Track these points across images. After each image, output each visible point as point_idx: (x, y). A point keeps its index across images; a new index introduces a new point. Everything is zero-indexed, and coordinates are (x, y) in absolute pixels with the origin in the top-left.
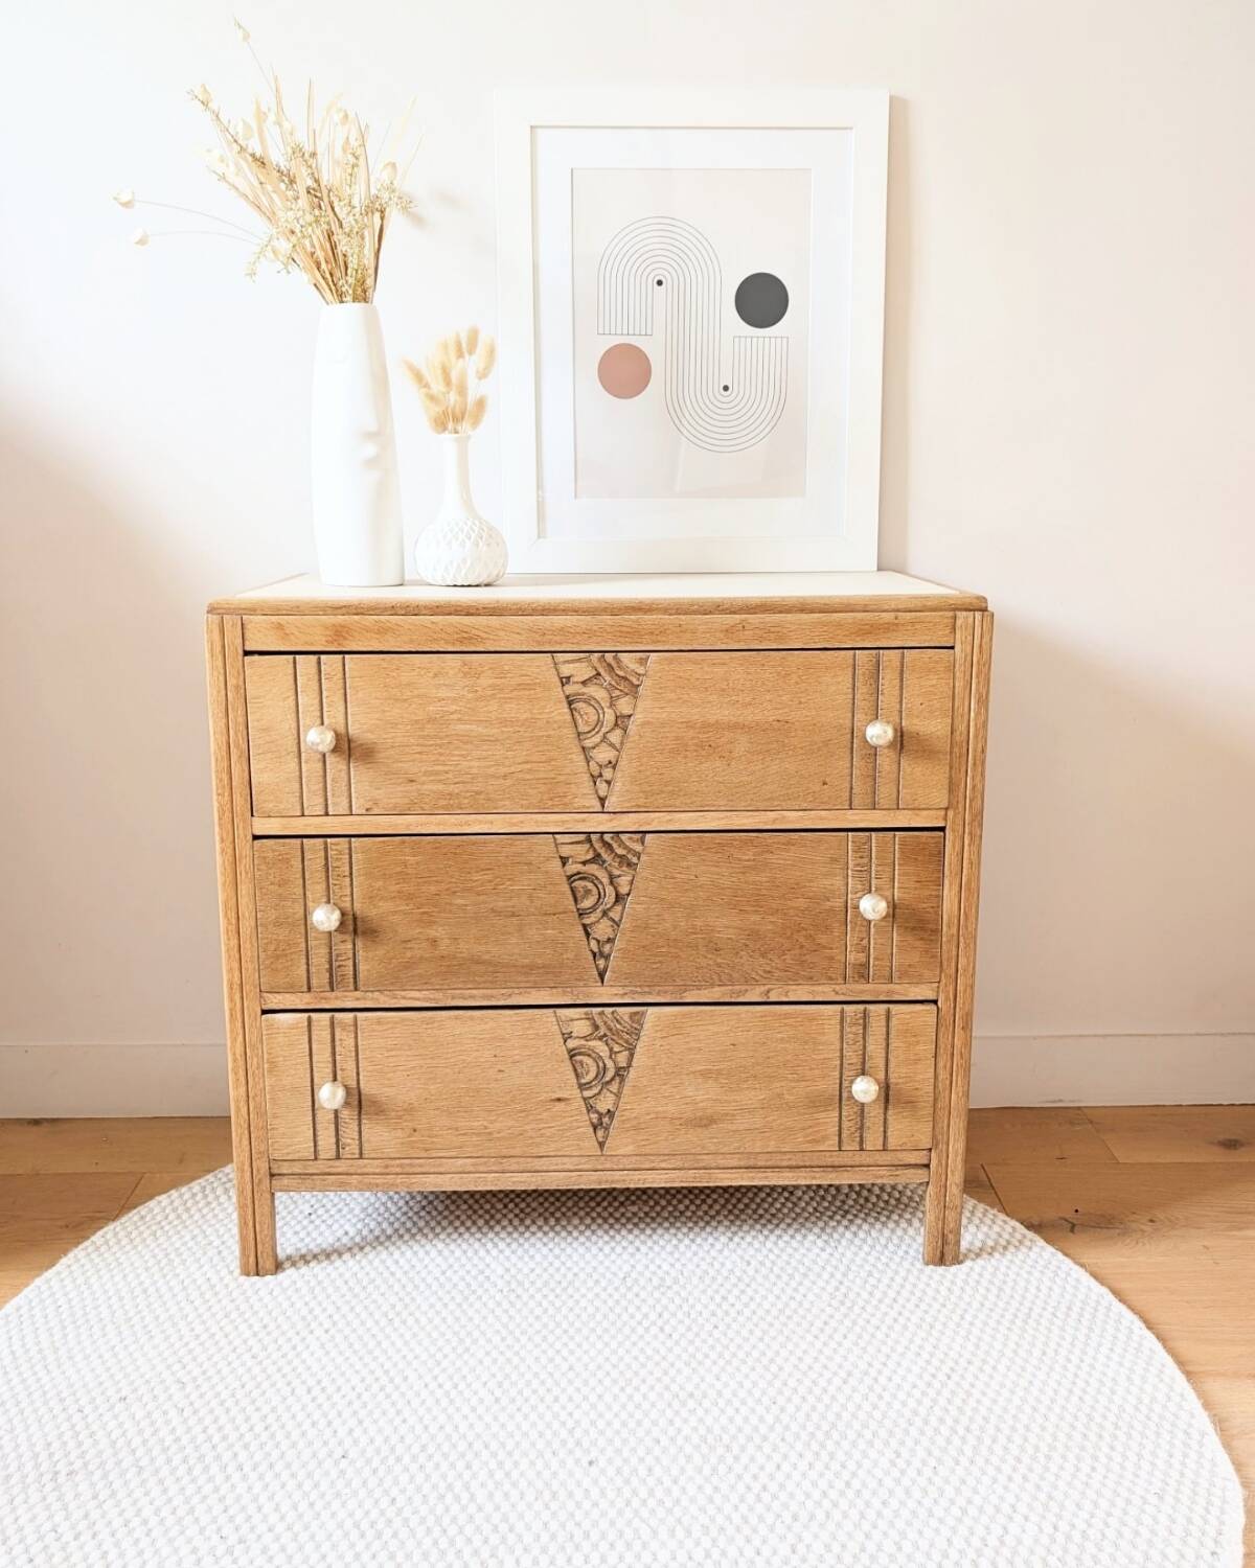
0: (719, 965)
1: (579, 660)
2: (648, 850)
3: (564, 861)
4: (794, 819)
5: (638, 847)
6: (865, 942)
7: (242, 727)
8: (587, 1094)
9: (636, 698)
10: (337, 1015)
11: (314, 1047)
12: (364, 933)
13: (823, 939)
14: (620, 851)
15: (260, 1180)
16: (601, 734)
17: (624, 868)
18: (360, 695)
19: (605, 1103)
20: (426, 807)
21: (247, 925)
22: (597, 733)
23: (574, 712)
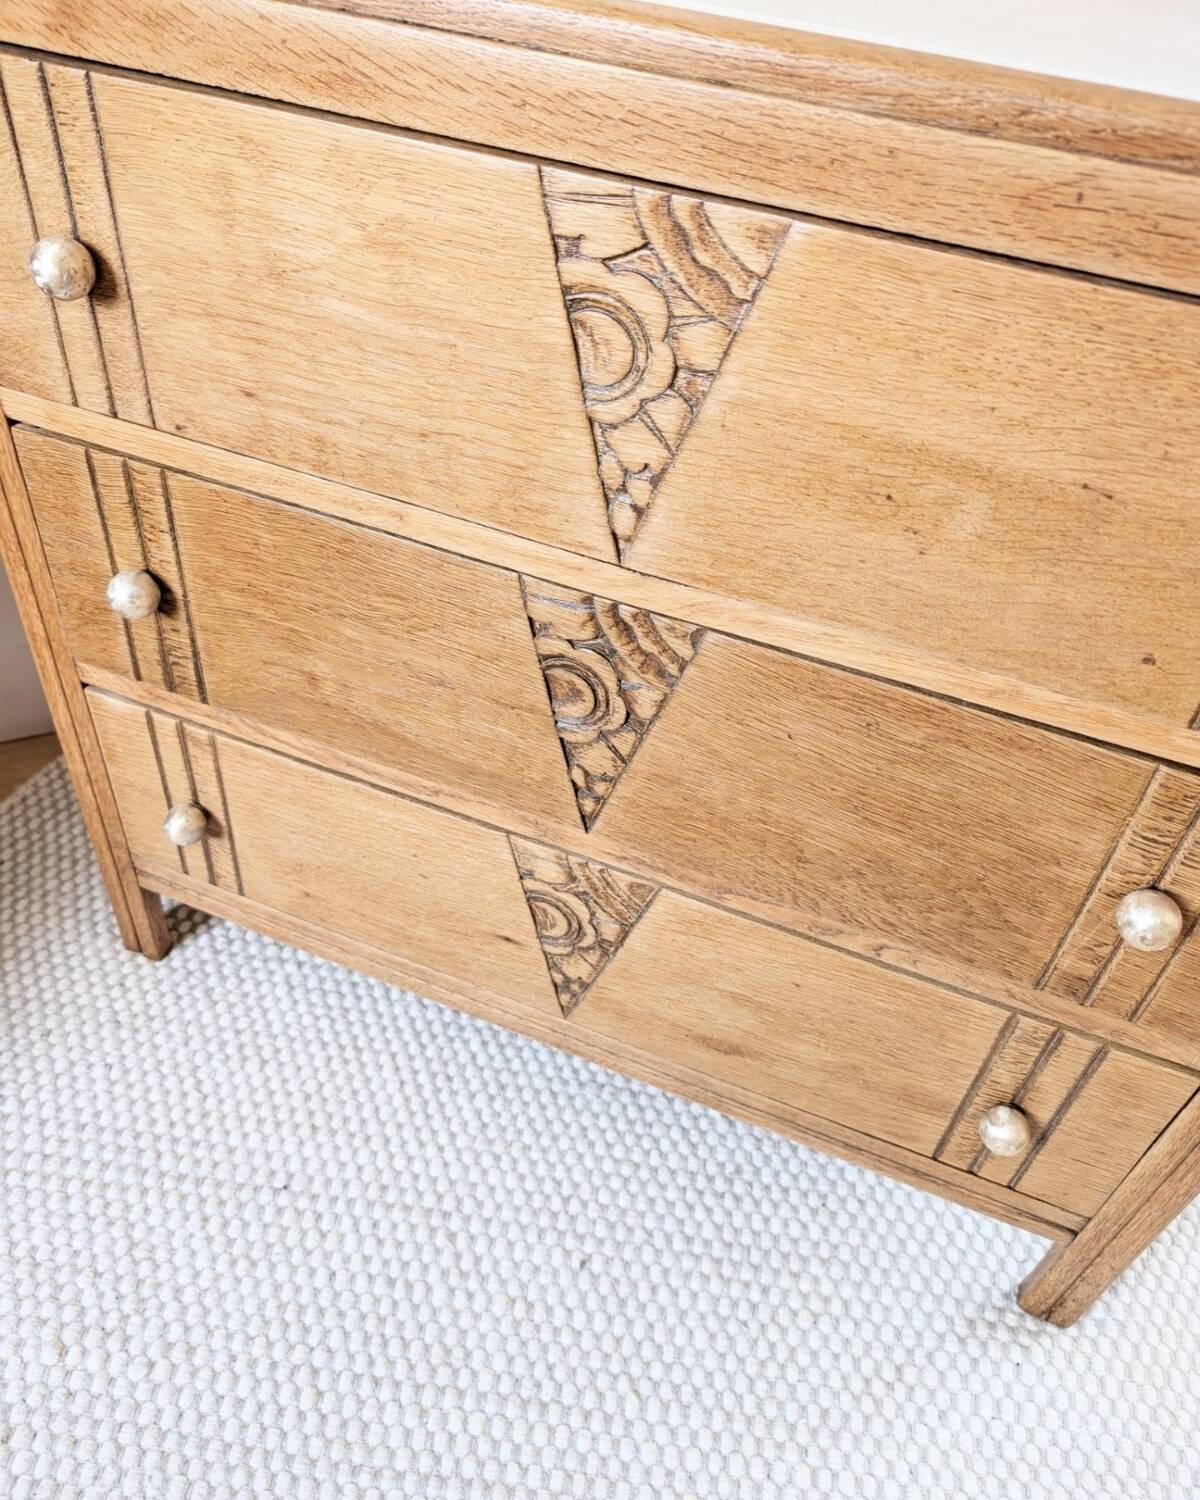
0: (800, 883)
1: (606, 197)
2: (699, 660)
3: (537, 627)
5: (684, 650)
6: (1105, 951)
8: (551, 949)
9: (732, 332)
11: (160, 750)
14: (647, 645)
15: (124, 869)
16: (634, 399)
17: (650, 676)
19: (578, 969)
20: (280, 451)
22: (626, 394)
23: (579, 331)
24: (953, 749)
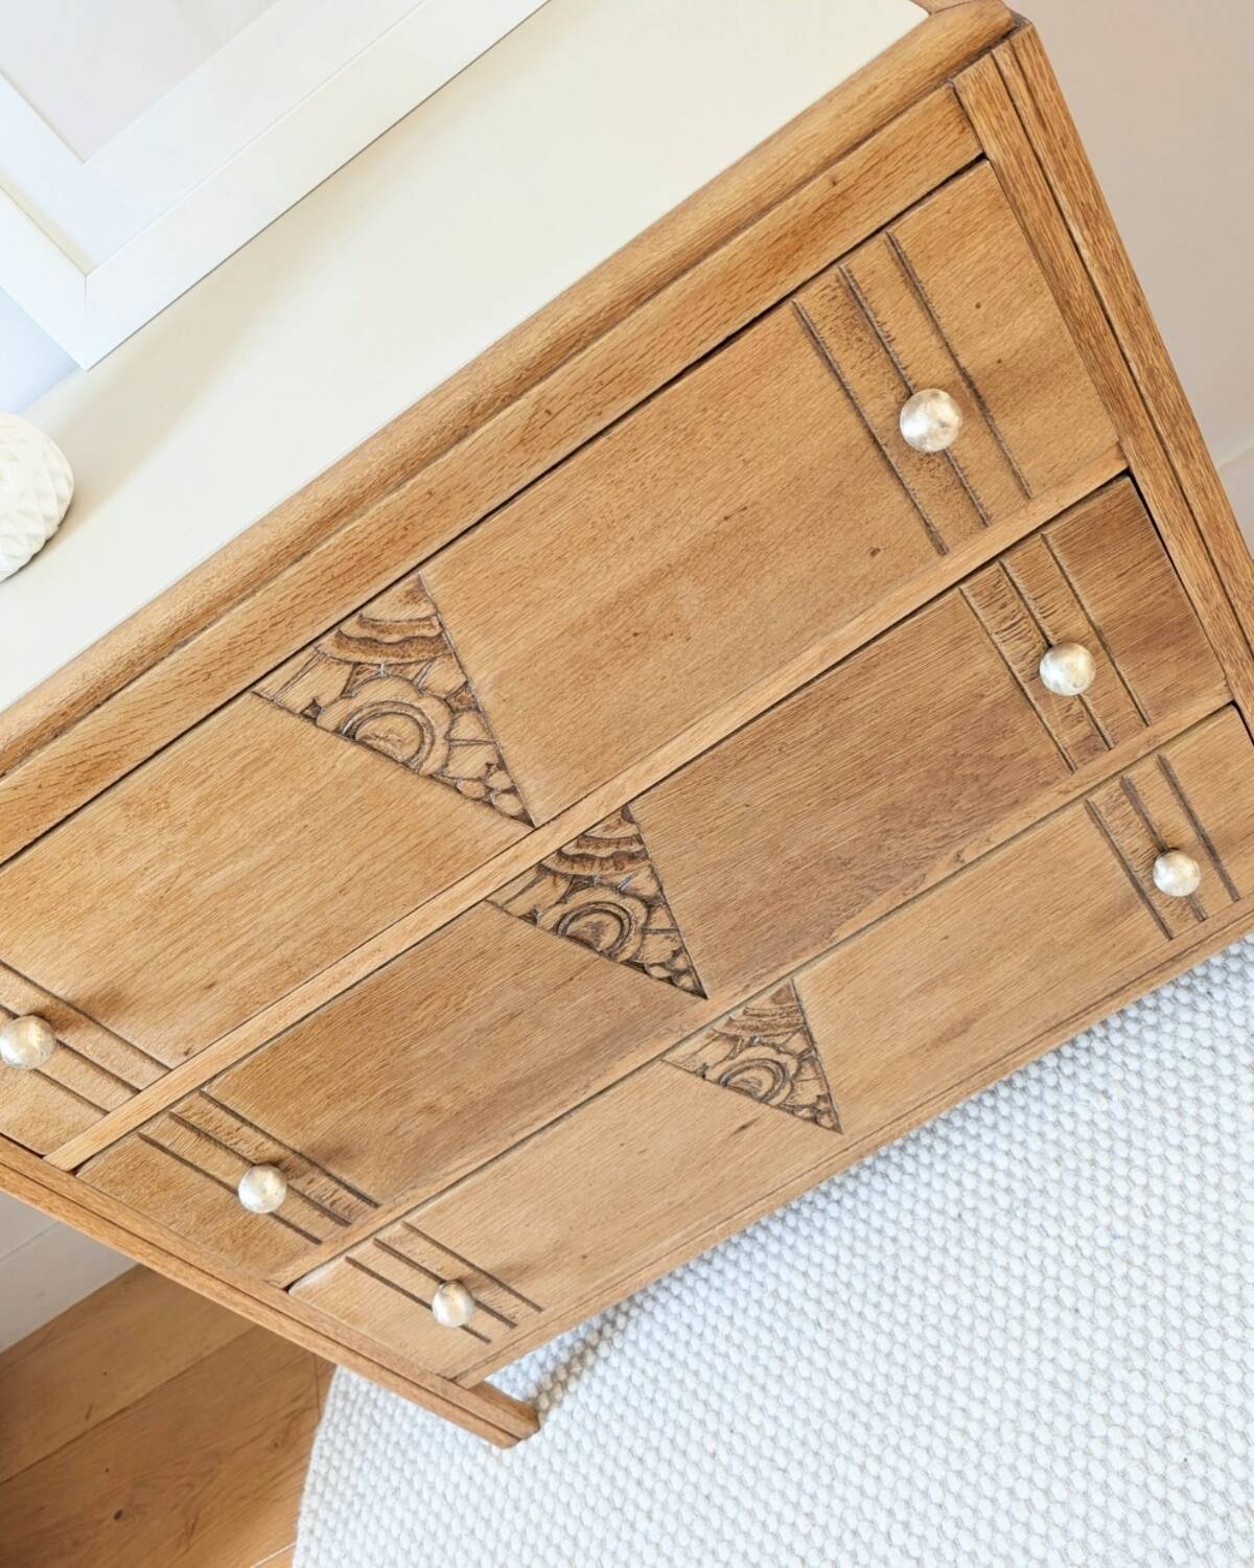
0: (863, 877)
1: (305, 668)
2: (644, 826)
3: (531, 918)
5: (628, 830)
8: (777, 1100)
9: (452, 655)
11: (383, 1274)
12: (329, 1158)
13: (1003, 748)
14: (604, 852)
17: (628, 867)
20: (265, 997)
22: (433, 743)
23: (369, 742)
24: (842, 707)
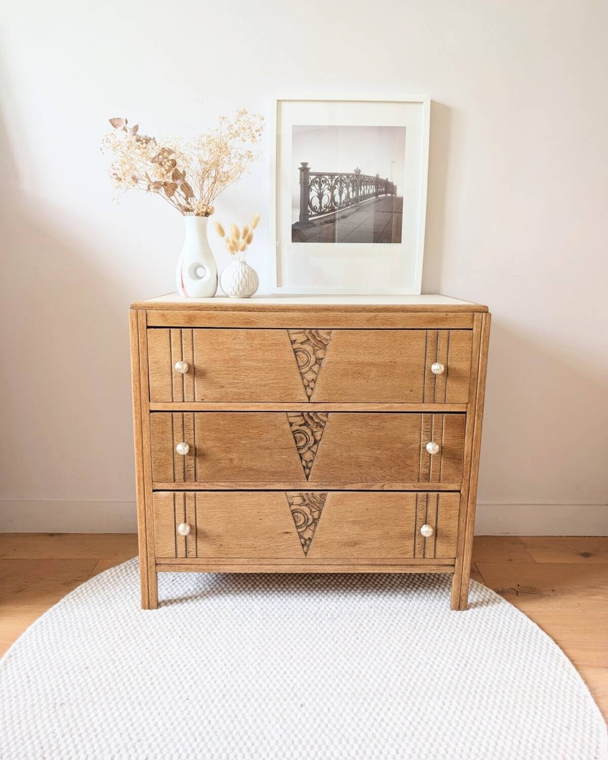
0: (361, 473)
1: (300, 333)
2: (330, 420)
4: (397, 407)
5: (325, 419)
6: (428, 464)
7: (146, 361)
8: (300, 530)
9: (325, 350)
10: (187, 493)
11: (176, 507)
12: (200, 456)
14: (316, 420)
15: (151, 567)
16: (309, 367)
17: (319, 428)
18: (200, 347)
19: (307, 535)
20: (229, 399)
21: (147, 451)
22: (307, 366)
23: (297, 357)
24: (384, 424)
